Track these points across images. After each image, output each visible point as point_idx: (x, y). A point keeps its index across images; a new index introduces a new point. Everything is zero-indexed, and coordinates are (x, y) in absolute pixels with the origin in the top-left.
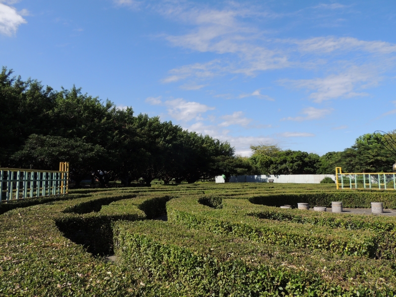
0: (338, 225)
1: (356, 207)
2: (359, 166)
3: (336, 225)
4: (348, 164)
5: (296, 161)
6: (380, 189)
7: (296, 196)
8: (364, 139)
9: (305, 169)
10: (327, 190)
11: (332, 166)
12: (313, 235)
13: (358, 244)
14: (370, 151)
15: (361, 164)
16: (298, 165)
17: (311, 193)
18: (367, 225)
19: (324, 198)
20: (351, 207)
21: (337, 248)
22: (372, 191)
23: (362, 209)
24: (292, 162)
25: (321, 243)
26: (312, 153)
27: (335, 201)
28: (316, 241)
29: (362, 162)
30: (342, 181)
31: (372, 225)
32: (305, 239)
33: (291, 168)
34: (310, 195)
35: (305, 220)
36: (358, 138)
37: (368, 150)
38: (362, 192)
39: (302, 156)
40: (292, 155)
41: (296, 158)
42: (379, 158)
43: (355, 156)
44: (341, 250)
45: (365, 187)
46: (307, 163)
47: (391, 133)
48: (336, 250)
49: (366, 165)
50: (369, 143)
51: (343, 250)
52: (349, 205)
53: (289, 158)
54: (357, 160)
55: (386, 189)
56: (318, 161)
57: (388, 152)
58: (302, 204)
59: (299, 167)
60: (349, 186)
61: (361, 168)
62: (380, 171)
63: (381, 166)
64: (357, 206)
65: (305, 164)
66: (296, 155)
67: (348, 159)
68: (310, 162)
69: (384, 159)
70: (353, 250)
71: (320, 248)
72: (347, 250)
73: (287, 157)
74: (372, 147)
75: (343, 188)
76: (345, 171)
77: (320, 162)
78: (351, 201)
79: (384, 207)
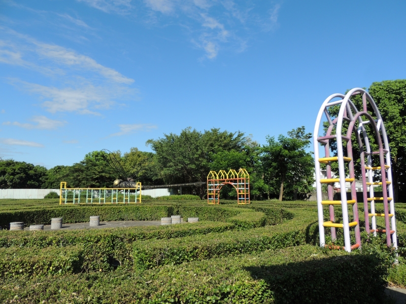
0: (50, 243)
1: (76, 222)
2: (85, 181)
3: (47, 244)
4: (75, 179)
5: (18, 173)
6: (100, 203)
7: (10, 215)
8: (93, 156)
9: (28, 183)
10: (48, 206)
11: (59, 180)
12: (15, 260)
13: (64, 261)
14: (96, 168)
15: (87, 180)
16: (21, 178)
17: (30, 210)
18: (79, 240)
19: (43, 215)
20: (71, 223)
21: (42, 269)
22: (93, 205)
23: (82, 223)
24: (13, 174)
25: (23, 268)
26: (39, 166)
27: (56, 217)
28: (18, 266)
29: (88, 177)
30: (66, 196)
31: (83, 239)
32: (4, 266)
33: (11, 181)
34: (28, 212)
35: (11, 242)
36: (88, 154)
37: (95, 166)
38: (83, 207)
39: (27, 168)
40: (14, 166)
41: (19, 169)
42: (103, 174)
43: (82, 171)
44: (45, 271)
45: (87, 202)
46: (32, 176)
47: (116, 153)
48: (40, 271)
49: (92, 180)
50: (97, 160)
51: (47, 271)
52: (69, 221)
53: (9, 170)
54: (84, 175)
55: (104, 203)
56: (44, 175)
57: (111, 170)
58: (16, 223)
59: (20, 180)
60: (72, 202)
61: (87, 183)
62: (103, 186)
63: (105, 182)
64: (77, 220)
65: (29, 177)
66: (19, 167)
67: (76, 174)
68: (36, 175)
69: (108, 176)
70: (57, 268)
71: (22, 272)
72: (51, 270)
73: (7, 168)
74: (98, 164)
75: (66, 203)
76: (71, 186)
77: (47, 175)
78: (72, 216)
79: (101, 221)
